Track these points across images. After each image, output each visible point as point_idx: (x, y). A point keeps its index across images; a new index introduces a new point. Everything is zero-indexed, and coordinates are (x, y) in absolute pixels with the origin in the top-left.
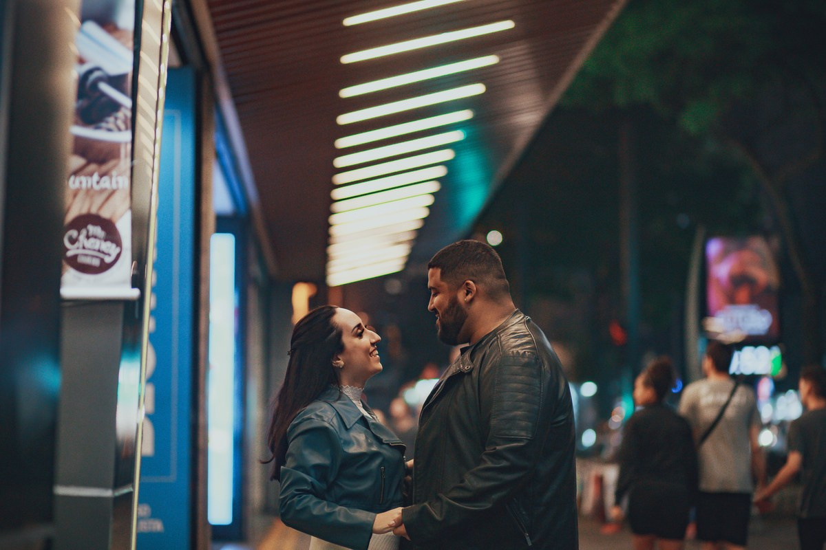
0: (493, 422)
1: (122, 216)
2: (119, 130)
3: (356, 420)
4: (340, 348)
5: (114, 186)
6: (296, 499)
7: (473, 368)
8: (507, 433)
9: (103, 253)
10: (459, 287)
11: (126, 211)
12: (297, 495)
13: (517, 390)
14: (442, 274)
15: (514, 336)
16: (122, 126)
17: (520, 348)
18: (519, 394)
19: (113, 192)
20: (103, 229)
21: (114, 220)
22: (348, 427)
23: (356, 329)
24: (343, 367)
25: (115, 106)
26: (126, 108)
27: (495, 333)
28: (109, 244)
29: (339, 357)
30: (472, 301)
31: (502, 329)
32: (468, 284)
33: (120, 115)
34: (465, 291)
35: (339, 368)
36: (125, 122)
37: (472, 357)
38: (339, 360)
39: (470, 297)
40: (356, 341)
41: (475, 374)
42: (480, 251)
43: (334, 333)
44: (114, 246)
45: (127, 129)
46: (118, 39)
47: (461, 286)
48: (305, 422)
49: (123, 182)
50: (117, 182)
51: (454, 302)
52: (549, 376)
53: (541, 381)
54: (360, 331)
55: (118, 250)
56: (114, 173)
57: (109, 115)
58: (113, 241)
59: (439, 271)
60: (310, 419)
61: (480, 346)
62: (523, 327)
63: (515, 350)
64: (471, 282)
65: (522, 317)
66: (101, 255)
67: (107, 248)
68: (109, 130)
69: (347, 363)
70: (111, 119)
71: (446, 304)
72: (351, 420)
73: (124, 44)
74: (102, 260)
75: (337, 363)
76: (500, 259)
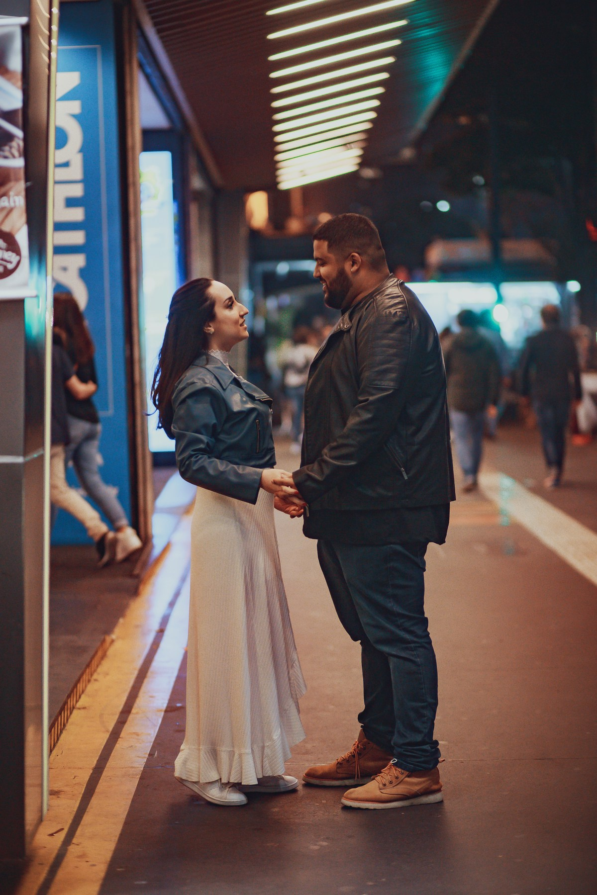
0: (366, 374)
1: (19, 230)
2: (14, 157)
3: (230, 381)
4: (211, 316)
5: (12, 204)
6: (193, 459)
7: (351, 327)
8: (379, 383)
9: (6, 261)
10: (346, 259)
11: (23, 225)
12: (193, 455)
13: (390, 346)
14: (329, 246)
15: (388, 297)
16: (16, 154)
17: (393, 308)
18: (390, 349)
19: (11, 210)
20: (5, 241)
21: (13, 233)
22: (225, 388)
23: (228, 301)
24: (214, 333)
25: (10, 137)
26: (18, 138)
27: (372, 296)
28: (10, 253)
29: (211, 325)
30: (358, 271)
31: (379, 291)
32: (353, 256)
33: (14, 144)
34: (351, 263)
35: (210, 334)
36: (19, 151)
37: (351, 318)
38: (210, 327)
39: (355, 268)
40: (227, 313)
41: (352, 332)
42: (362, 225)
43: (208, 302)
44: (14, 255)
45: (20, 156)
46: (9, 80)
47: (347, 257)
48: (190, 387)
49: (19, 201)
50: (14, 202)
51: (342, 273)
52: (418, 331)
53: (410, 338)
54: (230, 303)
55: (18, 258)
56: (11, 193)
57: (5, 145)
58: (13, 251)
59: (326, 244)
60: (193, 383)
61: (359, 307)
62: (397, 289)
63: (388, 311)
64: (356, 255)
65: (395, 281)
66: (4, 263)
67: (9, 257)
68: (6, 157)
69: (218, 332)
70: (7, 148)
71: (334, 274)
72: (227, 381)
73: (14, 84)
74: (5, 267)
75: (209, 330)
76: (377, 230)
